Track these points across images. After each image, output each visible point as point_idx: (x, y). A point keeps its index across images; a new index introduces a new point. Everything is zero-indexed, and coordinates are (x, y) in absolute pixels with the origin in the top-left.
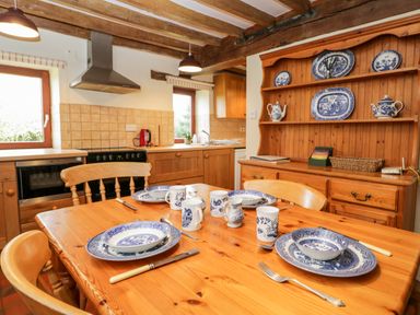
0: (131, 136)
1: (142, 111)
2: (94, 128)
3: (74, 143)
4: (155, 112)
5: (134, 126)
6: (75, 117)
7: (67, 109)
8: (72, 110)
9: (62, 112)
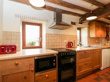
0: (65, 44)
1: (69, 35)
2: (55, 42)
3: (49, 47)
4: (72, 36)
5: (67, 41)
6: (50, 38)
7: (48, 35)
8: (49, 36)
9: (46, 36)
